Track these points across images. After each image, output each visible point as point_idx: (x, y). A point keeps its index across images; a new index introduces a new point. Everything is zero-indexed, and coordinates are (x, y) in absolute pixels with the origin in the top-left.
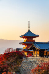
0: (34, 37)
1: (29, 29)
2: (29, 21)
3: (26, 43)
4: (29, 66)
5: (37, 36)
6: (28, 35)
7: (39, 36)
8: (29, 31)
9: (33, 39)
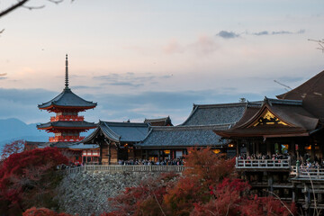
0: (82, 109)
1: (67, 85)
2: (67, 62)
3: (60, 124)
4: (87, 190)
5: (93, 106)
6: (67, 103)
7: (96, 104)
8: (67, 91)
9: (80, 114)
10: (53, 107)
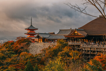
0: (35, 30)
3: (30, 33)
4: (35, 48)
5: (37, 29)
6: (31, 28)
8: (31, 26)
9: (34, 31)
10: (28, 29)
